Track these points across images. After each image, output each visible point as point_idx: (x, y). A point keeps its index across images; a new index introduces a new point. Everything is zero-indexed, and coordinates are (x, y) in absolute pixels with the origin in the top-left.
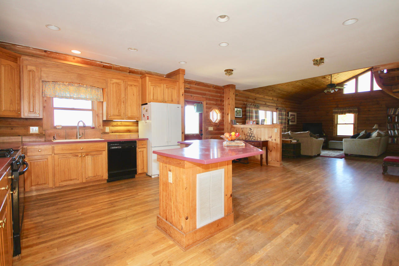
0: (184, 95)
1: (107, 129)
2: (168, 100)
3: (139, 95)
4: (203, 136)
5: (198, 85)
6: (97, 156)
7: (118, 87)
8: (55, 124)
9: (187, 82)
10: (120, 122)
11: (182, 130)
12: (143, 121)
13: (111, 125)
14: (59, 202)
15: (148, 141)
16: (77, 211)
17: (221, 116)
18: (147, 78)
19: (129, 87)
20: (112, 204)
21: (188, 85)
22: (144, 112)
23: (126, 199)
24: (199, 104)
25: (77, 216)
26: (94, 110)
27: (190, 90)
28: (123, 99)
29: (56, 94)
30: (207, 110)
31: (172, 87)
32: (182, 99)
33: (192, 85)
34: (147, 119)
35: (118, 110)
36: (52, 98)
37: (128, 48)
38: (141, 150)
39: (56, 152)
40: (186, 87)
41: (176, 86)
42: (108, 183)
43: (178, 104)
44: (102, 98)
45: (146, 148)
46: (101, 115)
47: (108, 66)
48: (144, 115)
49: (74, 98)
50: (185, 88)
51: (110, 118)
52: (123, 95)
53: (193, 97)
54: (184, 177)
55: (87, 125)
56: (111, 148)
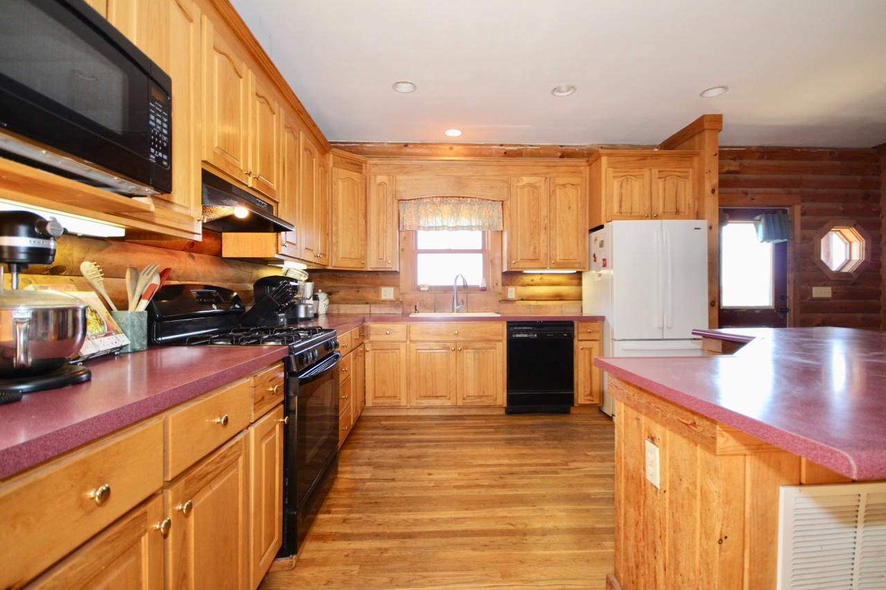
0: (717, 192)
1: (512, 292)
2: (664, 212)
3: (583, 207)
4: (789, 316)
5: (768, 159)
6: (484, 351)
7: (533, 192)
8: (419, 283)
9: (726, 154)
10: (540, 277)
11: (710, 294)
12: (594, 272)
13: (521, 283)
14: (409, 441)
15: (605, 323)
16: (430, 474)
17: (866, 250)
18: (604, 160)
19: (558, 191)
20: (501, 478)
21: (732, 162)
22: (595, 248)
23: (536, 472)
24: (776, 215)
25: (425, 489)
26: (485, 251)
27: (742, 177)
28: (544, 219)
29: (419, 223)
30: (807, 233)
31: (679, 174)
32: (711, 204)
33: (746, 162)
34: (602, 265)
35: (532, 247)
36: (416, 232)
37: (552, 89)
38: (585, 346)
39: (413, 337)
40: (726, 169)
41: (691, 167)
42: (507, 417)
43: (698, 218)
44: (501, 224)
45: (601, 341)
46: (498, 261)
47: (515, 151)
48: (594, 256)
49: (449, 228)
50: (720, 173)
51: (516, 266)
52: (544, 212)
53: (750, 196)
54: (714, 487)
55: (470, 283)
56: (514, 336)
